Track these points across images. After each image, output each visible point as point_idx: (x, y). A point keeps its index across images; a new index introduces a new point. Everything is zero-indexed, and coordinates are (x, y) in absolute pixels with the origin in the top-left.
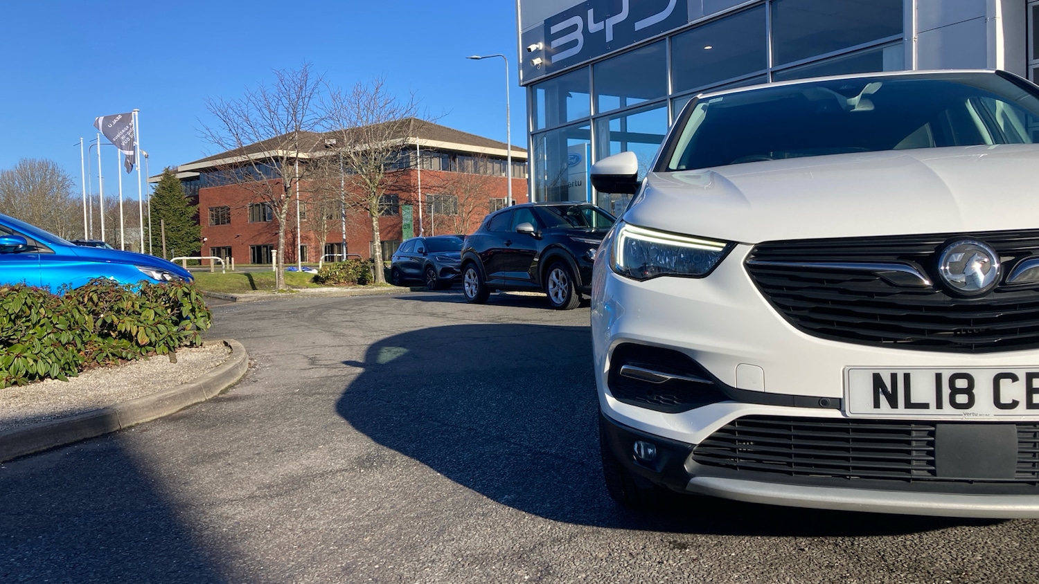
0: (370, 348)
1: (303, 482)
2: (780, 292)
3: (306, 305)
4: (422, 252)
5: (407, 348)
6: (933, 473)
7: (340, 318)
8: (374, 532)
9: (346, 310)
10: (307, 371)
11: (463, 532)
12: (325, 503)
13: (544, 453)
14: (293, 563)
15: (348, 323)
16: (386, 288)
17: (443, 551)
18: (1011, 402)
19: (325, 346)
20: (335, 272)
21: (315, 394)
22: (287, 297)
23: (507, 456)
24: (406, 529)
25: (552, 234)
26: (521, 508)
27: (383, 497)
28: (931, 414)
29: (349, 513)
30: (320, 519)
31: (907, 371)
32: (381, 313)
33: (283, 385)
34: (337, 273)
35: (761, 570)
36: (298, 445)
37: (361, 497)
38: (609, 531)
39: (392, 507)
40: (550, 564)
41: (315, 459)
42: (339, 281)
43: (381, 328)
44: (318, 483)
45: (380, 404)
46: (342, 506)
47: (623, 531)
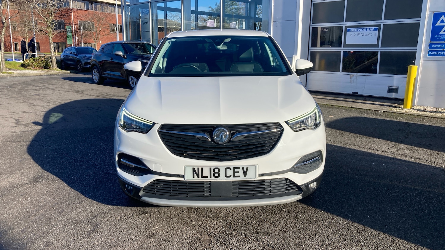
0: (46, 114)
1: (9, 191)
2: (168, 141)
3: (17, 81)
4: (75, 54)
5: (62, 114)
6: (210, 195)
7: (33, 93)
8: (36, 213)
9: (37, 86)
10: (14, 128)
11: (70, 212)
12: (17, 201)
13: (108, 173)
14: (2, 230)
15: (36, 96)
16: (58, 72)
17: (61, 220)
18: (229, 175)
19: (24, 112)
20: (32, 63)
21: (17, 141)
22: (7, 76)
23: (93, 175)
24: (48, 211)
25: (131, 57)
26: (94, 200)
27: (41, 196)
28: (208, 179)
29: (27, 205)
30: (15, 209)
31: (202, 167)
32: (53, 89)
33: (3, 136)
34: (33, 63)
35: (167, 221)
36: (7, 171)
37: (32, 197)
38: (123, 208)
39: (44, 201)
40: (99, 223)
41: (15, 179)
42: (34, 67)
43: (52, 101)
44: (14, 191)
45: (46, 147)
46: (24, 202)
47: (127, 208)
